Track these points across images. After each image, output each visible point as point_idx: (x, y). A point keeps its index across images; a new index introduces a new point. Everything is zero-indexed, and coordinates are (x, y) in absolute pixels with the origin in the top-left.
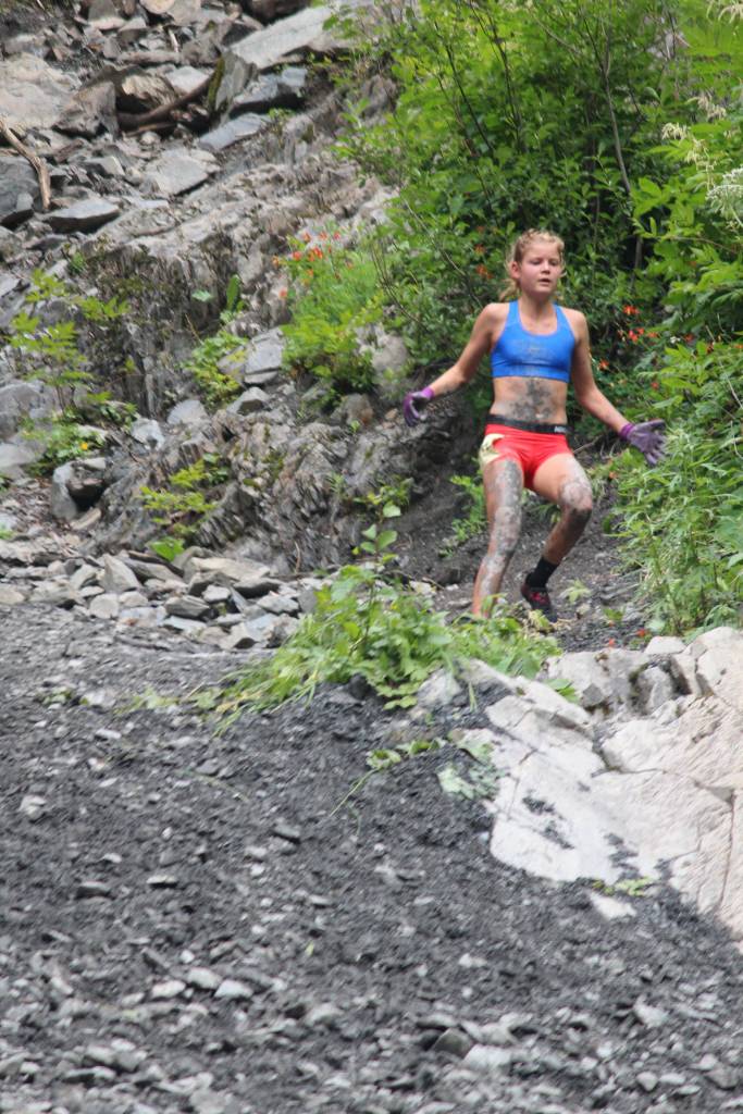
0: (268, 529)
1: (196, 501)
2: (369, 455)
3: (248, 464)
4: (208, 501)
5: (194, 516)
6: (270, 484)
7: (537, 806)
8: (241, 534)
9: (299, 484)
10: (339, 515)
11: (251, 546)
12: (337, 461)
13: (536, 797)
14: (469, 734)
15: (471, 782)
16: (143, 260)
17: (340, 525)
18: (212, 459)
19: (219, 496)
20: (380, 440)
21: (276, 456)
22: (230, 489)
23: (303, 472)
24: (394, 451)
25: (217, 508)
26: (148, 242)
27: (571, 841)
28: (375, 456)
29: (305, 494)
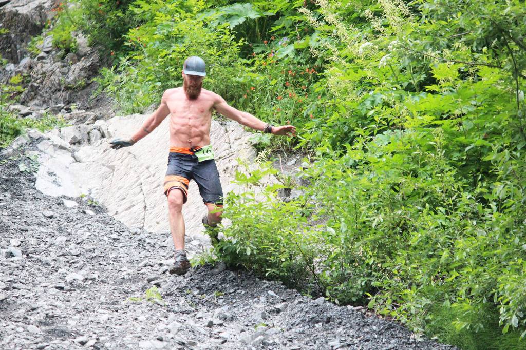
0: (41, 96)
1: (20, 88)
2: (74, 71)
3: (35, 76)
4: (24, 88)
5: (20, 93)
6: (42, 82)
7: (51, 174)
8: (33, 98)
9: (51, 81)
10: (63, 91)
11: (36, 101)
12: (63, 74)
13: (51, 171)
14: (30, 152)
15: (30, 167)
16: (16, 14)
17: (64, 94)
18: (25, 75)
19: (27, 86)
20: (77, 67)
21: (44, 73)
22: (30, 84)
23: (52, 77)
24: (81, 70)
25: (26, 90)
26: (18, 8)
27: (61, 184)
28: (76, 72)
29: (53, 84)
